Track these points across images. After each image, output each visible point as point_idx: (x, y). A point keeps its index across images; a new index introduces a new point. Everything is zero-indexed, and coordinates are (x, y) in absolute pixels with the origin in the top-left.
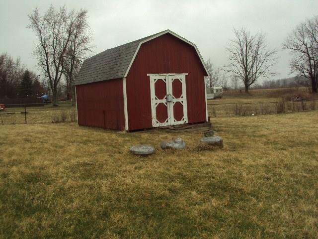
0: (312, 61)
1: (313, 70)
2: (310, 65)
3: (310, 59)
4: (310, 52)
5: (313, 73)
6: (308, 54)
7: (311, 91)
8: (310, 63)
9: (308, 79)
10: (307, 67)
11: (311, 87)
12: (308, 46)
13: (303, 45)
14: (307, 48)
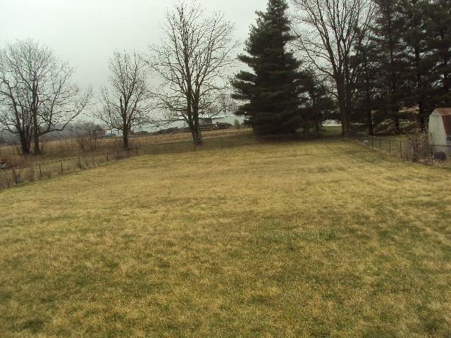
0: (19, 108)
1: (21, 121)
2: (17, 113)
3: (15, 104)
4: (14, 95)
5: (21, 126)
6: (11, 96)
7: (21, 152)
8: (16, 110)
9: (15, 135)
10: (11, 116)
11: (20, 146)
12: (12, 85)
13: (3, 84)
14: (10, 88)
